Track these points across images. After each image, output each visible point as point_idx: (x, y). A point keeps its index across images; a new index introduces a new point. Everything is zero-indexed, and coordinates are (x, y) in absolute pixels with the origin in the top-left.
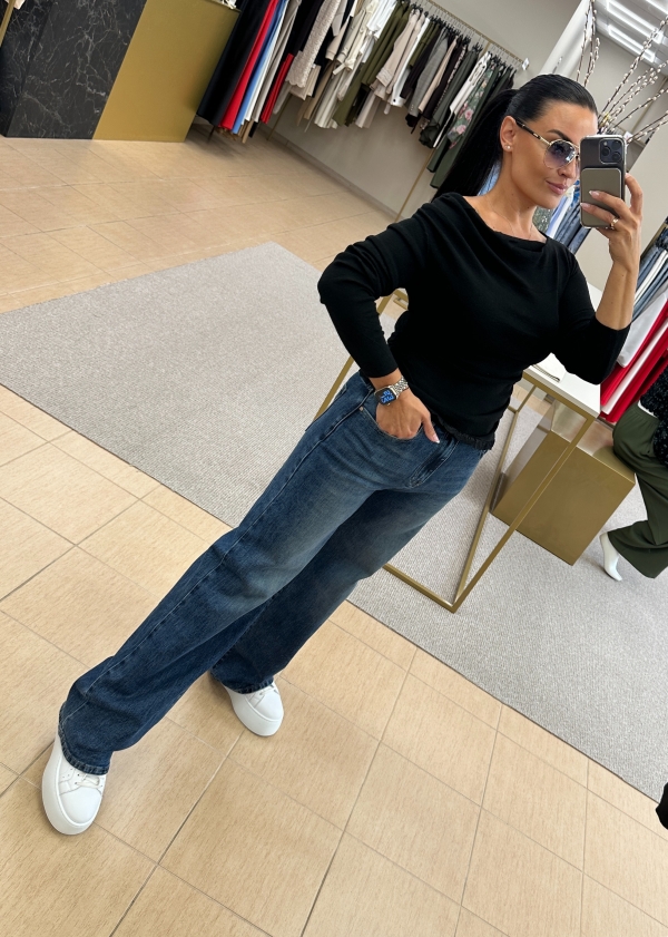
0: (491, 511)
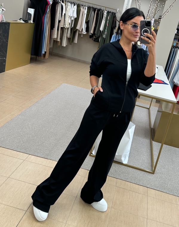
0: (153, 140)
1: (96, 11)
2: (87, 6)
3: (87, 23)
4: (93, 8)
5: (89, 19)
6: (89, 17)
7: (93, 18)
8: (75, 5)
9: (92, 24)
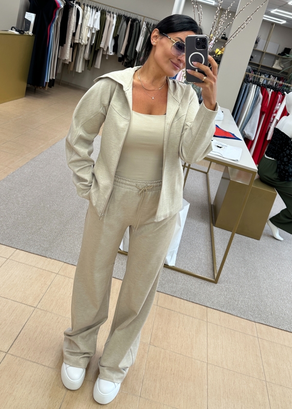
1: (130, 22)
2: (116, 14)
3: (116, 38)
4: (126, 17)
5: (118, 34)
6: (119, 30)
7: (124, 32)
8: (97, 11)
9: (122, 40)
